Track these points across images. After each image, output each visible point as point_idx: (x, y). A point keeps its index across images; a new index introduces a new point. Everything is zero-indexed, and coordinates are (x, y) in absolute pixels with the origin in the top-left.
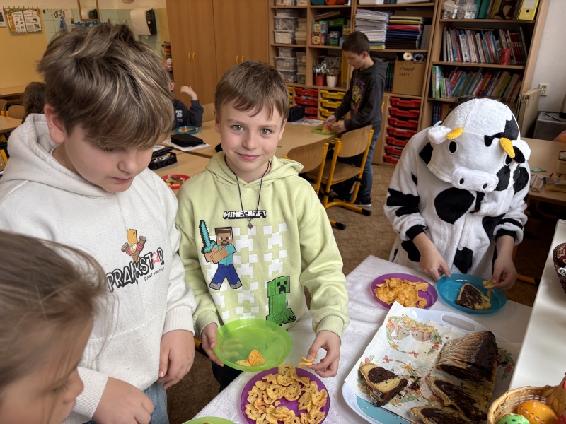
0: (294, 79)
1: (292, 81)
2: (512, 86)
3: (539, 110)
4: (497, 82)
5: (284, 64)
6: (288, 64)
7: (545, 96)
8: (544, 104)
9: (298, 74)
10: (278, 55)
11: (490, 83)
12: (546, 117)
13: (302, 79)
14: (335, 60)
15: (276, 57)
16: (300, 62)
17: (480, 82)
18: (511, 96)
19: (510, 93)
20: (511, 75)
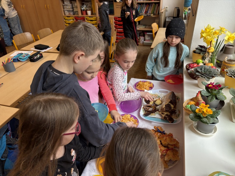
0: (73, 13)
1: (72, 14)
2: (156, 9)
3: (166, 16)
4: (151, 7)
5: (68, 7)
6: (69, 7)
7: (167, 11)
8: (167, 14)
9: (74, 11)
10: (64, 3)
11: (149, 8)
12: (169, 19)
13: (77, 13)
14: (89, 4)
15: (63, 4)
16: (74, 6)
17: (145, 8)
18: (156, 12)
19: (156, 11)
20: (155, 4)
